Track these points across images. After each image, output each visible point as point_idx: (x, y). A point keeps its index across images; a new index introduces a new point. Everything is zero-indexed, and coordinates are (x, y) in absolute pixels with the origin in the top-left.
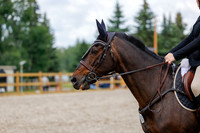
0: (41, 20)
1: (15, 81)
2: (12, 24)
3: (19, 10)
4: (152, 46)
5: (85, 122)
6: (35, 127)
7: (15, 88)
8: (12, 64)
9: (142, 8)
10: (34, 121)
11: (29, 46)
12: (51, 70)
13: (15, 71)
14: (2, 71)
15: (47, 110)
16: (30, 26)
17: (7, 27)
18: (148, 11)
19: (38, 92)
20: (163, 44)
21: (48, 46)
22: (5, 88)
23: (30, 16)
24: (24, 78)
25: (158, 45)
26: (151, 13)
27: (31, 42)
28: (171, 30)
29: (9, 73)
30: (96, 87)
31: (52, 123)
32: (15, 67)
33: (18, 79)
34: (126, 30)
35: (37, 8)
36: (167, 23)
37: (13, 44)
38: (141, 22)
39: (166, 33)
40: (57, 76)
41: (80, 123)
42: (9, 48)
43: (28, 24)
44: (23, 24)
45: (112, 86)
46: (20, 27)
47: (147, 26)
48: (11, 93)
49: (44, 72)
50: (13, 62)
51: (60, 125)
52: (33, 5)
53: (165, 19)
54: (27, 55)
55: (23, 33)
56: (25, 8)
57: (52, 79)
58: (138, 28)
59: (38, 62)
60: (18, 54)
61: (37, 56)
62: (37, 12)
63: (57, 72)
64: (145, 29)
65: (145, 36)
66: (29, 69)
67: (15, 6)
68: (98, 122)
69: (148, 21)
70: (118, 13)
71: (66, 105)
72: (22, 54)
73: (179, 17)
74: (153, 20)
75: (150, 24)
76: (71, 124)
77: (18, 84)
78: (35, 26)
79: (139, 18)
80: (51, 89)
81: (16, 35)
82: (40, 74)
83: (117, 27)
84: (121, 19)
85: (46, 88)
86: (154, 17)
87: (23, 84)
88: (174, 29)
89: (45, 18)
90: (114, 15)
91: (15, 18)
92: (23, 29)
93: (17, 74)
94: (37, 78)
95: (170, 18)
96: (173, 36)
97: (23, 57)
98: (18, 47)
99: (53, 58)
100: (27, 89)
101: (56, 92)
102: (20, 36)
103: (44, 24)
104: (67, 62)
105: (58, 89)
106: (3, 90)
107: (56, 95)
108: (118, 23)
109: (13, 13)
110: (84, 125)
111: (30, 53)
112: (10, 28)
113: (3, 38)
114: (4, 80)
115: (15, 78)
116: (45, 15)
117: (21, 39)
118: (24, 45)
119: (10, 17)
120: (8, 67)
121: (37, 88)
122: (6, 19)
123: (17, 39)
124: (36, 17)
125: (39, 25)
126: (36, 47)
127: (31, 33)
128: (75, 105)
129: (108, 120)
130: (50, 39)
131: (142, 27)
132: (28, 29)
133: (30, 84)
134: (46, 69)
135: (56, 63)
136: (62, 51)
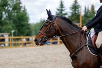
0: (22, 9)
1: (9, 41)
2: (8, 11)
3: (11, 4)
4: (79, 22)
5: (45, 61)
6: (19, 64)
7: (9, 44)
8: (8, 32)
9: (74, 3)
10: (19, 61)
11: (16, 23)
12: (27, 35)
13: (9, 36)
14: (2, 36)
15: (25, 55)
16: (17, 12)
17: (5, 13)
18: (77, 4)
19: (21, 46)
20: (85, 21)
21: (26, 23)
22: (4, 44)
23: (17, 7)
24: (14, 39)
25: (82, 22)
26: (79, 5)
27: (17, 20)
28: (89, 14)
29: (6, 36)
30: (50, 44)
31: (28, 62)
32: (9, 34)
33: (11, 40)
34: (66, 14)
35: (20, 3)
36: (87, 10)
37: (8, 22)
38: (73, 10)
39: (86, 16)
40: (31, 38)
41: (42, 62)
42: (6, 24)
43: (16, 11)
44: (13, 11)
45: (59, 43)
46: (11, 13)
47: (77, 12)
48: (7, 47)
49: (24, 36)
50: (8, 31)
51: (32, 63)
52: (18, 1)
53: (85, 8)
54: (15, 27)
55: (13, 16)
56: (14, 3)
57: (28, 40)
58: (72, 13)
59: (21, 31)
60: (10, 27)
61: (20, 28)
62: (21, 5)
63: (31, 36)
64: (75, 13)
65: (75, 17)
66: (16, 34)
67: (9, 2)
68: (52, 61)
69: (77, 10)
70: (62, 6)
71: (35, 53)
72: (13, 27)
73: (93, 7)
74: (79, 9)
75: (78, 11)
76: (38, 63)
77: (11, 42)
78: (19, 12)
79: (72, 8)
80: (27, 45)
81: (10, 17)
82: (22, 37)
83: (61, 12)
84: (63, 9)
85: (25, 44)
86: (80, 7)
87: (13, 42)
88: (90, 13)
89: (24, 8)
90: (60, 6)
91: (9, 9)
92: (13, 14)
93: (10, 37)
94: (20, 39)
95: (88, 7)
96: (90, 17)
97: (13, 29)
98: (10, 23)
99: (28, 29)
100: (15, 45)
101: (30, 46)
102: (12, 17)
103: (24, 11)
104: (36, 31)
105: (31, 44)
106: (3, 45)
107: (30, 48)
108: (62, 10)
109: (8, 6)
110: (44, 63)
111: (17, 26)
112: (7, 14)
113: (3, 19)
114: (3, 40)
115: (9, 39)
116: (24, 7)
117: (12, 19)
118: (14, 22)
119: (6, 8)
120: (5, 33)
121: (21, 44)
122: (4, 9)
123: (10, 19)
124: (20, 8)
125: (21, 12)
126: (20, 23)
127: (17, 16)
128: (40, 53)
129: (56, 60)
130: (27, 19)
131: (74, 13)
132: (16, 14)
133: (17, 42)
134: (25, 34)
135: (30, 31)
136: (33, 25)
